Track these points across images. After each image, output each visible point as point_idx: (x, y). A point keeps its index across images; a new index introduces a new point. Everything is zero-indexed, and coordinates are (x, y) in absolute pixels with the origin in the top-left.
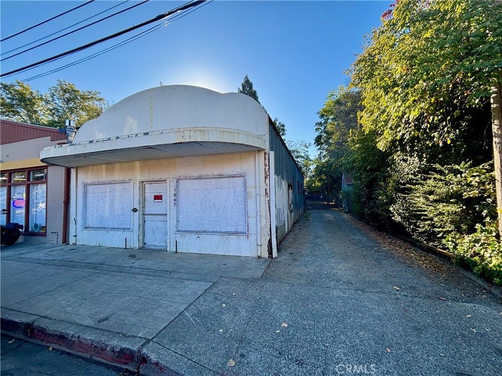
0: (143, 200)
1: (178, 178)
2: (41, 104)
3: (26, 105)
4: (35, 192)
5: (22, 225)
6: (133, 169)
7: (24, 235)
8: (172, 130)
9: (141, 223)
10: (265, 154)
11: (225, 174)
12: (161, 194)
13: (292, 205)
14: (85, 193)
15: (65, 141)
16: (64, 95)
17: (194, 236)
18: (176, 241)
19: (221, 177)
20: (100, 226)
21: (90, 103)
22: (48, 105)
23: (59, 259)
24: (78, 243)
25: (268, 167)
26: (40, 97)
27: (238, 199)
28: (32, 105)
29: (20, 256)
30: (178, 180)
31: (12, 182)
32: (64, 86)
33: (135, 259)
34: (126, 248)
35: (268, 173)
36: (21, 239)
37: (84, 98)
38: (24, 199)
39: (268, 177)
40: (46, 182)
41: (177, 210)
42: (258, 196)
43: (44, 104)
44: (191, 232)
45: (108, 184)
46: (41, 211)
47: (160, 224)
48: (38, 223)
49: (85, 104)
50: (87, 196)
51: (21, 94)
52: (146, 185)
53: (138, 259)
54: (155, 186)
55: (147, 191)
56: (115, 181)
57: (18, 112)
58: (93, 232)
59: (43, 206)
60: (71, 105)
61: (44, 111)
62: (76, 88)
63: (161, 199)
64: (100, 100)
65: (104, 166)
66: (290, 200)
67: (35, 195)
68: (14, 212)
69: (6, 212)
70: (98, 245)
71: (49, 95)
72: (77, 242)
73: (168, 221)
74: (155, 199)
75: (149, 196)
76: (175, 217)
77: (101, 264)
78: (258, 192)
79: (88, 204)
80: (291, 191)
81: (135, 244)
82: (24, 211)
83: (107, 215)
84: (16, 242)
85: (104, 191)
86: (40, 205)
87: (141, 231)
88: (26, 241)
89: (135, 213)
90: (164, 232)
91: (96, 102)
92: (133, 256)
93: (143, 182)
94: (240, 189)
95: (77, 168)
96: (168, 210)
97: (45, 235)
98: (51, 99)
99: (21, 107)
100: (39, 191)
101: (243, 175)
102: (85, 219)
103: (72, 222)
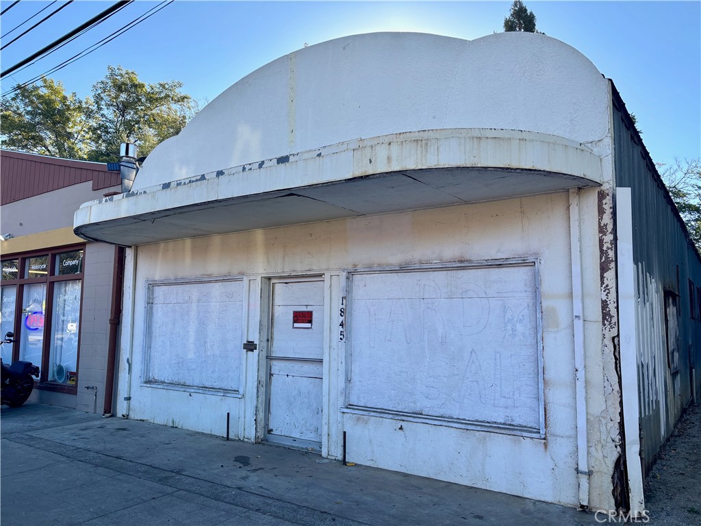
0: (269, 323)
1: (351, 268)
2: (78, 120)
3: (55, 123)
4: (62, 299)
5: (38, 368)
6: (248, 247)
7: (40, 388)
8: (345, 147)
9: (263, 379)
10: (602, 196)
11: (474, 258)
12: (309, 309)
13: (676, 355)
14: (150, 303)
15: (118, 189)
16: (117, 97)
17: (389, 424)
18: (345, 433)
19: (463, 265)
20: (176, 379)
21: (163, 108)
22: (90, 121)
23: (98, 447)
24: (132, 416)
25: (611, 237)
26: (77, 104)
27: (513, 330)
28: (64, 123)
29: (29, 433)
30: (351, 274)
31: (26, 277)
32: (119, 77)
33: (249, 468)
34: (228, 438)
35: (611, 254)
36: (34, 396)
37: (153, 99)
38: (44, 312)
39: (613, 265)
40: (81, 279)
41: (346, 352)
42: (578, 324)
43: (84, 119)
44: (383, 412)
45: (196, 282)
46: (70, 340)
47: (305, 384)
48: (64, 365)
49: (153, 111)
50: (154, 310)
51: (48, 102)
52: (277, 286)
53: (255, 470)
54: (297, 289)
55: (278, 300)
56: (210, 276)
57: (41, 139)
58: (161, 393)
59: (73, 327)
60: (128, 117)
61: (82, 133)
62: (139, 80)
63: (310, 322)
64: (183, 98)
65: (188, 242)
66: (672, 340)
67: (62, 305)
68: (26, 339)
69: (12, 338)
70: (171, 424)
71: (92, 100)
72: (131, 413)
73: (325, 377)
74: (295, 321)
75: (283, 315)
76: (342, 368)
77: (178, 473)
78: (577, 311)
79: (153, 329)
80: (672, 310)
81: (247, 430)
82: (41, 338)
83: (191, 355)
84: (26, 403)
85: (186, 298)
86: (69, 325)
87: (262, 397)
88: (41, 400)
89: (250, 353)
90: (314, 406)
91: (174, 106)
92: (243, 461)
93: (269, 279)
94: (520, 302)
95: (137, 248)
96: (326, 351)
97: (73, 390)
98: (95, 108)
99: (46, 129)
100: (70, 295)
101: (531, 259)
102: (147, 361)
103: (123, 365)
